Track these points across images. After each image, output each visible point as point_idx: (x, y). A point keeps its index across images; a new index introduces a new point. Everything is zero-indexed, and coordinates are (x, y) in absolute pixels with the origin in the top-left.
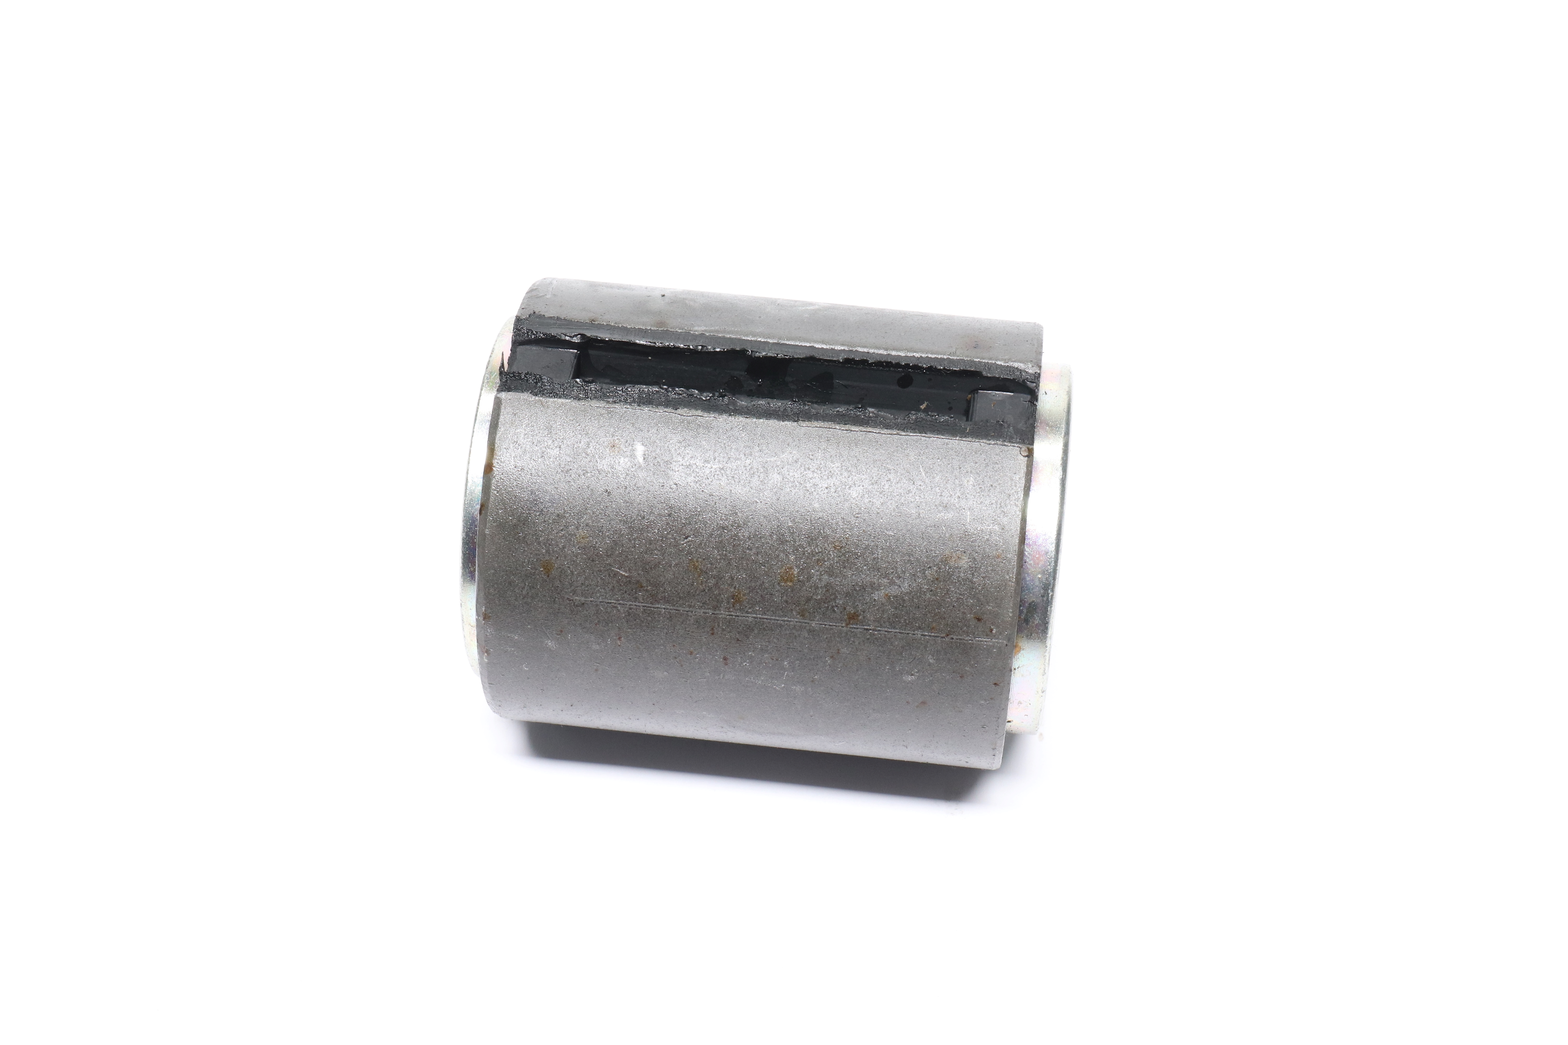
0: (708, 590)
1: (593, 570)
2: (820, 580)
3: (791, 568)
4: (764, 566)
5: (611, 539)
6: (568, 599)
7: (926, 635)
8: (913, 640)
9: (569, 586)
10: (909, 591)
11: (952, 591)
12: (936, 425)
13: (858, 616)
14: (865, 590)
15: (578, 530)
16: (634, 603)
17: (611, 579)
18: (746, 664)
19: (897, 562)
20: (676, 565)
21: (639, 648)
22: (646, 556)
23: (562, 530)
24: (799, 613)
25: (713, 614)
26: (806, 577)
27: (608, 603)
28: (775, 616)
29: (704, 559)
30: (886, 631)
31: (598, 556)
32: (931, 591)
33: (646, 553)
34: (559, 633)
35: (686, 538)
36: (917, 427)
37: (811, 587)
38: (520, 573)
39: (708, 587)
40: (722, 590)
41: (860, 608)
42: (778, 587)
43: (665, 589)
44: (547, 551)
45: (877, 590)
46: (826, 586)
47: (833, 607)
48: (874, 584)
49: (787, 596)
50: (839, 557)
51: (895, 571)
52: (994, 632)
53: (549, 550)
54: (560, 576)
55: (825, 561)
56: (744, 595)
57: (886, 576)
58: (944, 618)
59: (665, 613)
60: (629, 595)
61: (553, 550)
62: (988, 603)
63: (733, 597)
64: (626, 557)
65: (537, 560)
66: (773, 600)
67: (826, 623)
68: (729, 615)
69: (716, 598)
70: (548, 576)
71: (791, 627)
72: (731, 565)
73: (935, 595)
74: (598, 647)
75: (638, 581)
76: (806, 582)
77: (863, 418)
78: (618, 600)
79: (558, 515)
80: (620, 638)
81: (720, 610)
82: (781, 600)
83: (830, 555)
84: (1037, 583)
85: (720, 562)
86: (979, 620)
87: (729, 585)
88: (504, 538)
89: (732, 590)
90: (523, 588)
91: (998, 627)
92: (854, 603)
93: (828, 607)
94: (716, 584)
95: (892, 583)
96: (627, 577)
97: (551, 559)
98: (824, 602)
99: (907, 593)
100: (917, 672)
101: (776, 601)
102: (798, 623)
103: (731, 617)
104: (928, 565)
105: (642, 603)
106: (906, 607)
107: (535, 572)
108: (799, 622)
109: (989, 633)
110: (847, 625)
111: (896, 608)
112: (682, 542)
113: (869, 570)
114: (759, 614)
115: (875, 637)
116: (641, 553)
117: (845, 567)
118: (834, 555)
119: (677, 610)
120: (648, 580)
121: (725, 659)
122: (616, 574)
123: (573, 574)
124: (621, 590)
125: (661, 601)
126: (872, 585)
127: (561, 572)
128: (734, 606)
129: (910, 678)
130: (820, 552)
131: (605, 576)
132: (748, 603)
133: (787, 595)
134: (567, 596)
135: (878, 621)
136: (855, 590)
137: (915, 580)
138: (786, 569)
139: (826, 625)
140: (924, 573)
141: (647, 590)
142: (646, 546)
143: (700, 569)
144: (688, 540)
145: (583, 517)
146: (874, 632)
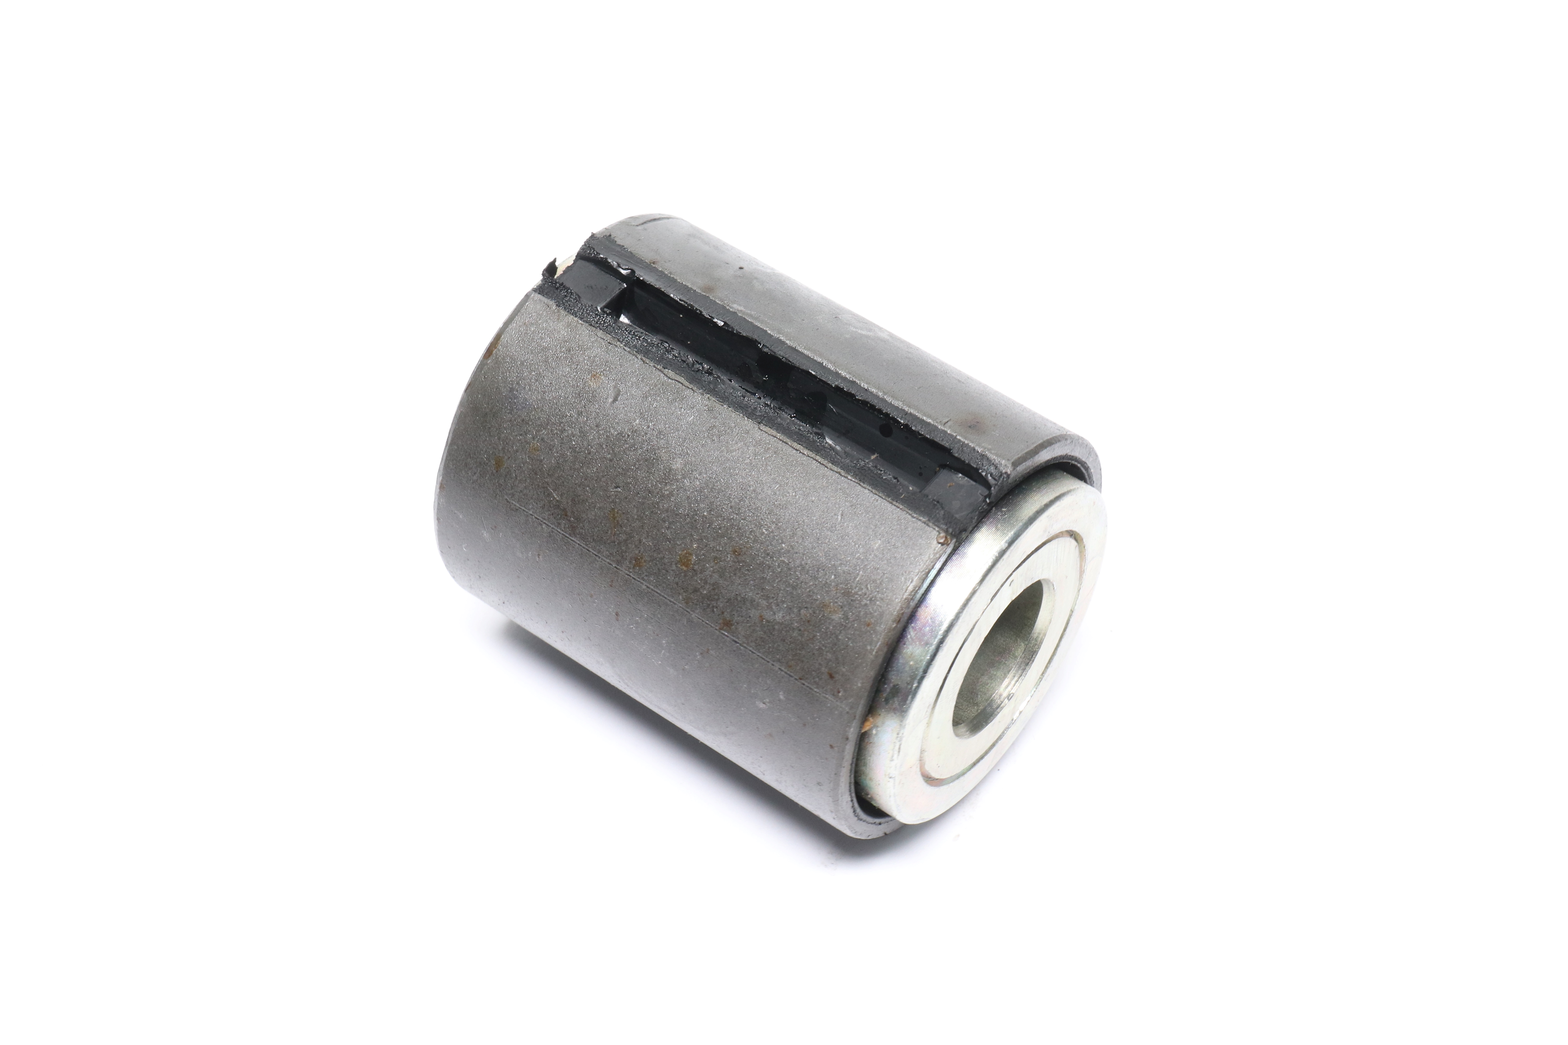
0: (618, 543)
1: (533, 482)
2: (711, 576)
3: (691, 554)
4: (670, 542)
5: (557, 460)
6: (506, 499)
7: (782, 670)
8: (771, 669)
9: (510, 488)
10: (781, 621)
11: (817, 639)
12: (878, 479)
13: (732, 625)
14: (744, 604)
15: (534, 440)
16: (556, 528)
17: (545, 497)
18: (632, 628)
19: (780, 590)
20: (600, 508)
21: (551, 571)
22: (578, 489)
23: (521, 435)
24: (685, 599)
25: (615, 567)
26: (700, 568)
27: (537, 518)
28: (664, 593)
29: (623, 513)
30: (750, 651)
31: (541, 471)
32: (800, 630)
33: (579, 486)
34: (494, 528)
35: (616, 487)
36: (860, 474)
37: (701, 580)
38: (476, 459)
39: (619, 540)
40: (629, 549)
41: (736, 618)
42: (674, 567)
43: (584, 526)
44: (502, 449)
45: (755, 608)
46: (713, 584)
47: (713, 607)
48: (755, 601)
49: (679, 579)
50: (735, 562)
51: (776, 598)
52: (840, 694)
53: (505, 448)
54: (506, 476)
55: (721, 561)
56: (645, 561)
57: (767, 598)
58: (803, 662)
59: (578, 548)
60: (555, 518)
61: (508, 450)
62: (844, 664)
63: (636, 559)
64: (563, 482)
65: (493, 453)
66: (667, 578)
67: (703, 620)
68: (628, 575)
69: (622, 552)
70: (497, 471)
71: (675, 610)
72: (643, 528)
73: (801, 636)
74: (520, 556)
75: (565, 509)
76: (698, 573)
77: (818, 446)
78: (545, 519)
79: (523, 420)
80: (539, 555)
81: (622, 566)
82: (673, 580)
83: (727, 557)
84: (907, 669)
85: (635, 522)
86: (831, 676)
87: (636, 546)
88: (474, 422)
89: (637, 552)
90: (475, 473)
91: (845, 691)
92: (731, 611)
93: (709, 605)
94: (626, 541)
95: (769, 607)
96: (557, 501)
97: (504, 457)
98: (708, 599)
99: (779, 623)
100: (769, 702)
101: (669, 579)
102: (681, 608)
103: (629, 577)
104: (805, 604)
105: (563, 531)
106: (774, 635)
107: (487, 463)
108: (683, 608)
109: (836, 693)
110: (721, 629)
111: (765, 632)
112: (612, 490)
113: (754, 586)
114: (652, 585)
115: (740, 651)
116: (576, 484)
117: (735, 574)
118: (730, 559)
119: (588, 550)
120: (573, 512)
121: (617, 614)
122: (550, 495)
123: (516, 478)
124: (549, 511)
125: (578, 536)
126: (752, 601)
127: (508, 472)
128: (634, 568)
129: (762, 706)
130: (720, 551)
131: (541, 492)
132: (646, 570)
133: (679, 577)
134: (506, 497)
135: (746, 638)
136: (737, 599)
137: (790, 614)
138: (686, 554)
139: (703, 621)
140: (799, 611)
141: (569, 520)
142: (582, 480)
143: (617, 521)
144: (617, 490)
145: (542, 431)
146: (740, 647)
